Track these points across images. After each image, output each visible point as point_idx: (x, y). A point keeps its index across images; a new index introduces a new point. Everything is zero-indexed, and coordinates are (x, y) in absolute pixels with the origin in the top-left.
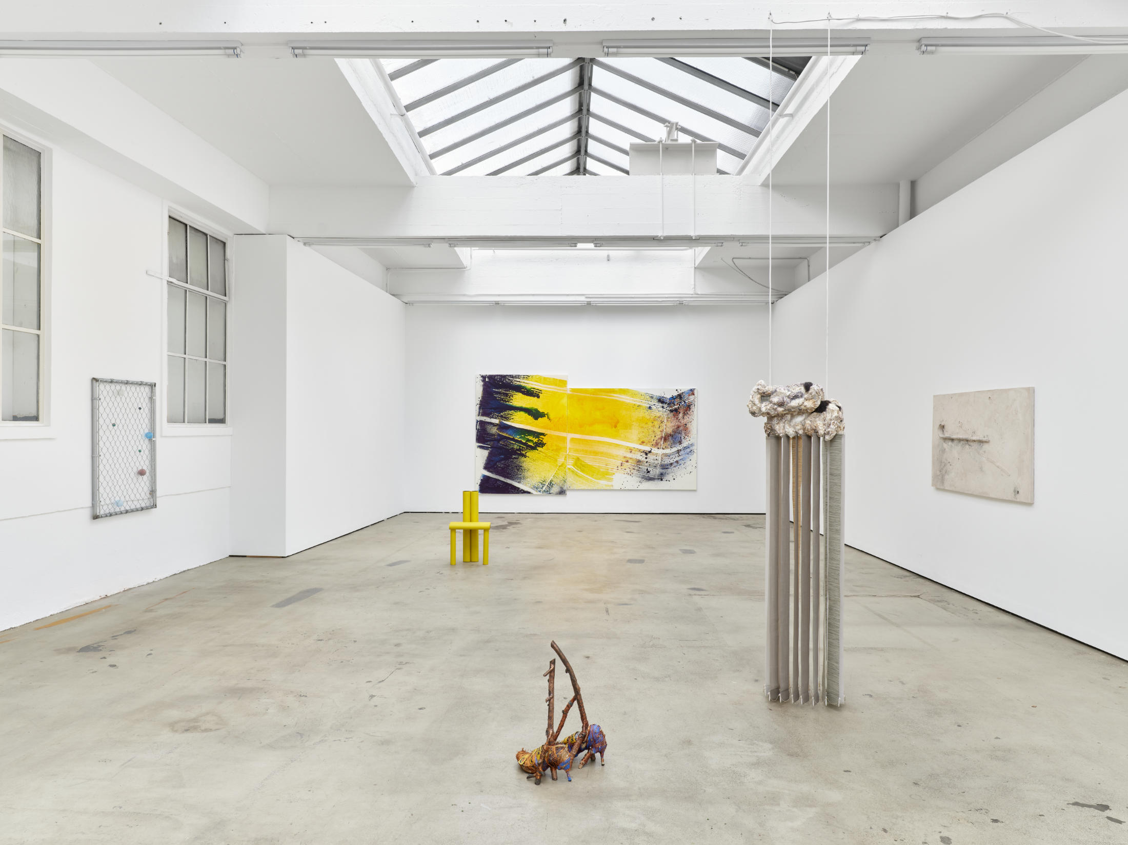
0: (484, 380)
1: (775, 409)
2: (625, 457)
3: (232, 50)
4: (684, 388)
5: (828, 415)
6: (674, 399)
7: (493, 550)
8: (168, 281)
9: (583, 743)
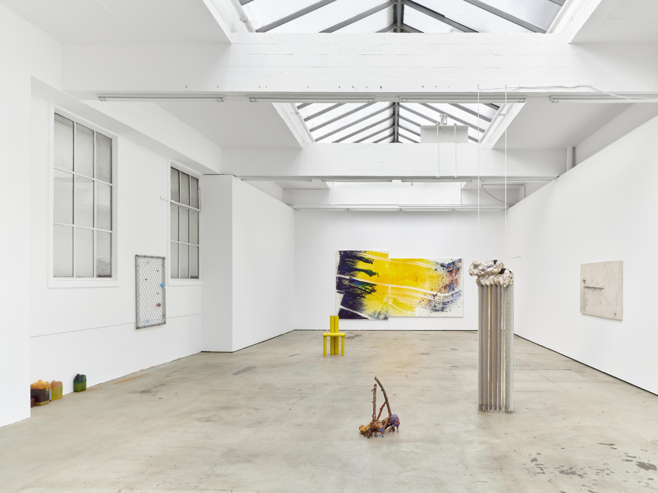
0: (340, 254)
1: (480, 273)
2: (422, 298)
3: (221, 99)
4: (456, 258)
5: (505, 275)
6: (450, 265)
7: (346, 349)
8: (171, 202)
9: (389, 422)
